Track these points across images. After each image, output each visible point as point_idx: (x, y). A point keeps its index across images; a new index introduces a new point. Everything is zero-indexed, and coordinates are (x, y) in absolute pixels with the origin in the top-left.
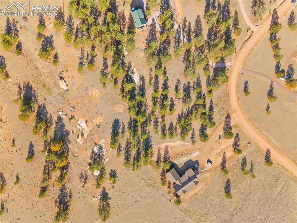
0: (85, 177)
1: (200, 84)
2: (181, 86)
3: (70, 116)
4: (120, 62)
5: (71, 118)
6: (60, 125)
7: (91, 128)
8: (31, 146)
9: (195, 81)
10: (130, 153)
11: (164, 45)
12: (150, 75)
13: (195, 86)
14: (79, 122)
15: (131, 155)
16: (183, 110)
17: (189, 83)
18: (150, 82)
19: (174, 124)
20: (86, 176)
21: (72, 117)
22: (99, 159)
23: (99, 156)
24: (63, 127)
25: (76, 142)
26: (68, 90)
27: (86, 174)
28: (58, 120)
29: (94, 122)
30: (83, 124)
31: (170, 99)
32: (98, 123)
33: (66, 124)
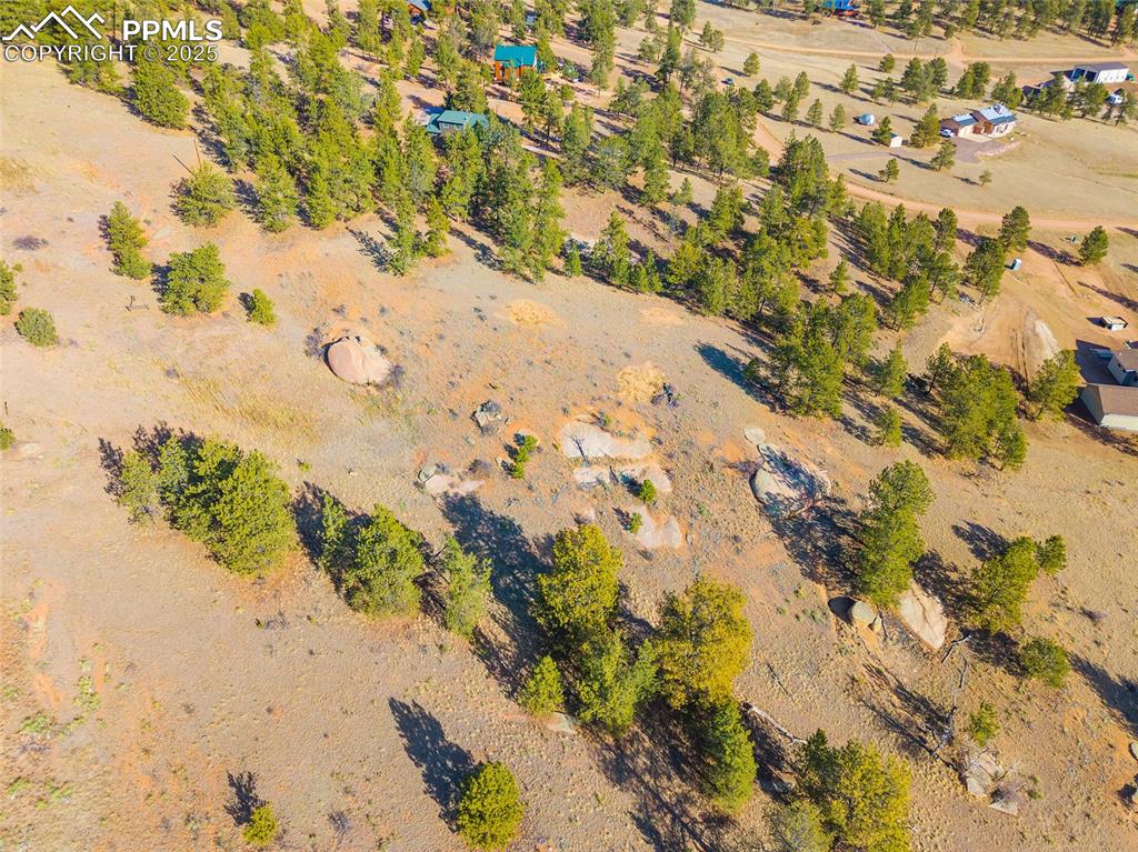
0: (919, 720)
3: (500, 460)
5: (510, 461)
6: (489, 536)
7: (646, 433)
12: (639, 222)
14: (570, 450)
18: (656, 235)
20: (917, 709)
21: (512, 453)
22: (844, 531)
23: (825, 518)
24: (510, 538)
25: (645, 555)
27: (900, 690)
28: (453, 522)
29: (631, 399)
30: (598, 444)
32: (653, 389)
33: (513, 514)
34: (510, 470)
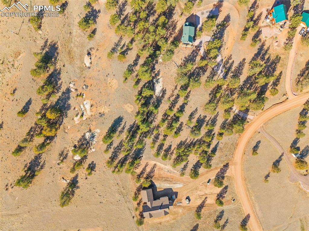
0: (64, 156)
1: (215, 122)
2: (197, 116)
3: (78, 93)
4: (150, 66)
5: (79, 94)
6: (66, 96)
7: (93, 114)
8: (29, 103)
9: (212, 118)
10: (118, 154)
11: (199, 70)
13: (210, 122)
14: (85, 103)
15: (118, 157)
16: (187, 139)
17: (206, 117)
19: (172, 148)
20: (66, 156)
21: (81, 94)
22: (86, 146)
23: (88, 143)
24: (67, 100)
26: (89, 68)
27: (67, 154)
28: (66, 90)
29: (99, 109)
30: (88, 107)
31: (179, 123)
32: (102, 112)
33: (72, 98)
34: (78, 95)
